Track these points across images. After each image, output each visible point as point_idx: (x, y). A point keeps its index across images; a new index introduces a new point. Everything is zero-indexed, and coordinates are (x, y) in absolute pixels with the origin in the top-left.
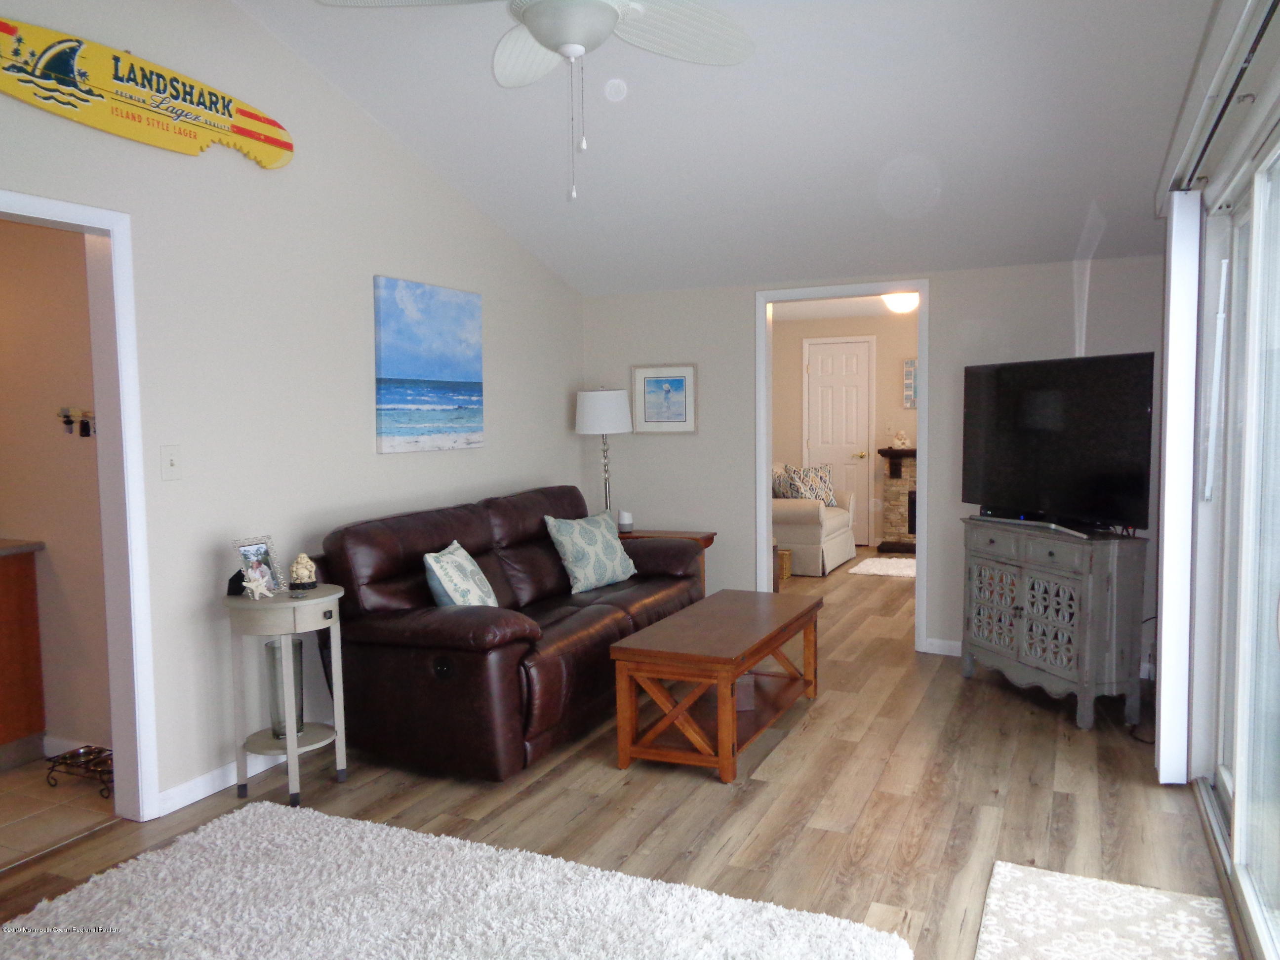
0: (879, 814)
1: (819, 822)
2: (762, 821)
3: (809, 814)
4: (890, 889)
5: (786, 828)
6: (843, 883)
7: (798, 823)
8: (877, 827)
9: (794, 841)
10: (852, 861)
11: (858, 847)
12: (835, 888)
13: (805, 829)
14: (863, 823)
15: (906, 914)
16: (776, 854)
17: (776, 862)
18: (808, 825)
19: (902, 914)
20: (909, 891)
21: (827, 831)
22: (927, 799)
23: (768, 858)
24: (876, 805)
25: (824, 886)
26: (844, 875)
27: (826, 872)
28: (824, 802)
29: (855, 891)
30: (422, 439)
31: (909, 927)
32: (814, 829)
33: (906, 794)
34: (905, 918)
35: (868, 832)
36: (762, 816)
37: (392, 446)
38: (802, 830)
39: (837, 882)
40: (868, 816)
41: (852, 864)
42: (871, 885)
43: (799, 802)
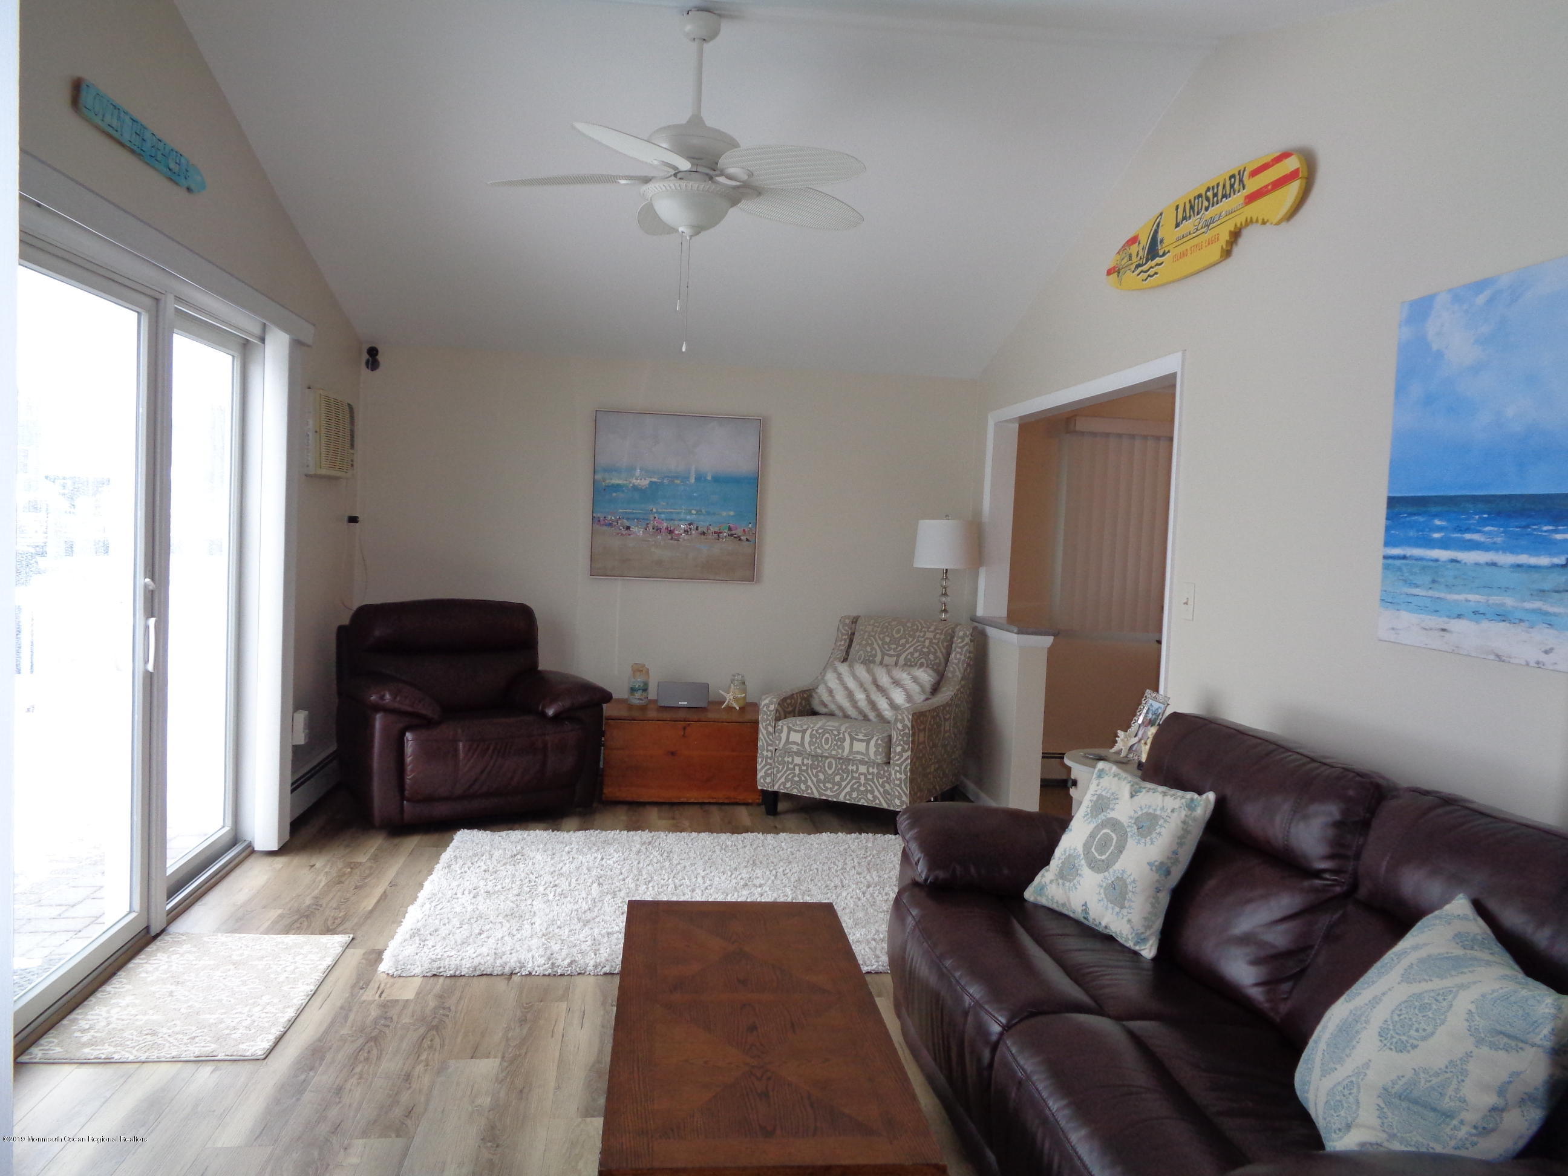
0: (405, 1097)
1: (486, 1068)
2: (557, 1054)
3: (501, 1076)
4: (393, 1012)
5: (524, 1051)
6: (444, 1008)
7: (512, 1062)
8: (408, 1077)
9: (508, 1040)
10: (437, 1031)
11: (431, 1047)
12: (451, 1002)
13: (500, 1055)
14: (426, 1080)
15: (380, 996)
16: (523, 1021)
17: (519, 1013)
18: (498, 1061)
19: (383, 996)
20: (374, 1012)
21: (472, 1058)
22: (327, 1140)
23: (529, 1016)
24: (409, 1113)
25: (462, 1002)
26: (444, 1015)
27: (463, 1014)
28: (486, 1101)
29: (431, 1003)
30: (1456, 625)
31: (379, 988)
32: (488, 1057)
33: (359, 1143)
34: (382, 993)
35: (420, 1068)
36: (561, 1061)
37: (1393, 629)
38: (503, 1053)
39: (449, 1009)
40: (420, 1091)
41: (436, 1028)
42: (413, 1013)
43: (521, 1091)
